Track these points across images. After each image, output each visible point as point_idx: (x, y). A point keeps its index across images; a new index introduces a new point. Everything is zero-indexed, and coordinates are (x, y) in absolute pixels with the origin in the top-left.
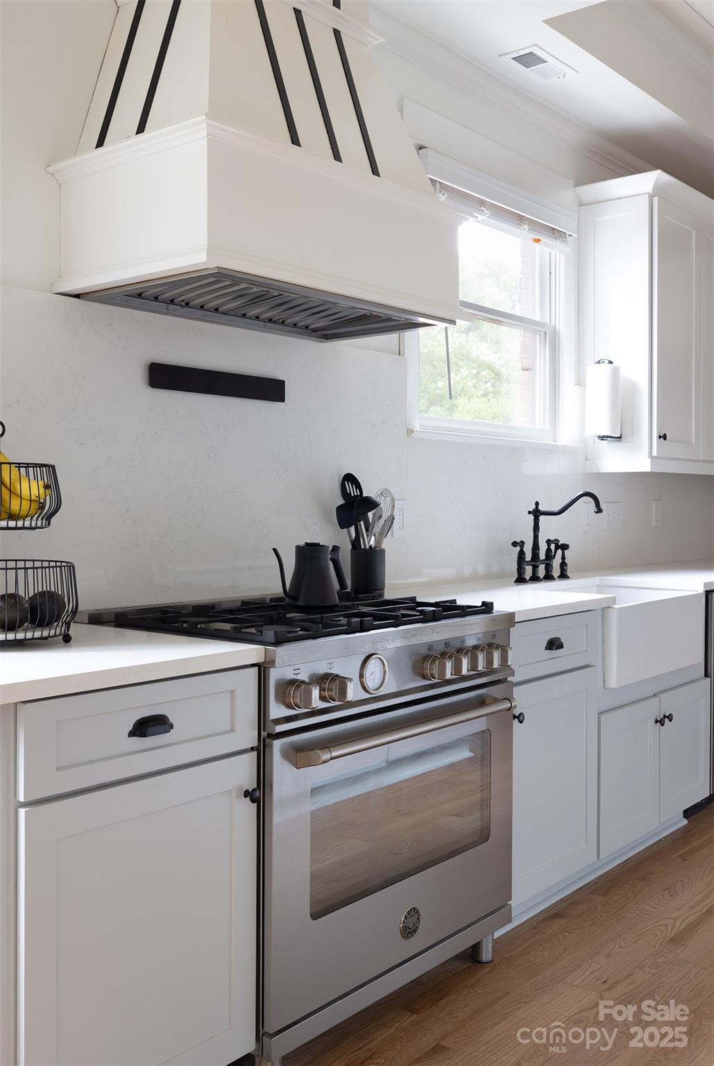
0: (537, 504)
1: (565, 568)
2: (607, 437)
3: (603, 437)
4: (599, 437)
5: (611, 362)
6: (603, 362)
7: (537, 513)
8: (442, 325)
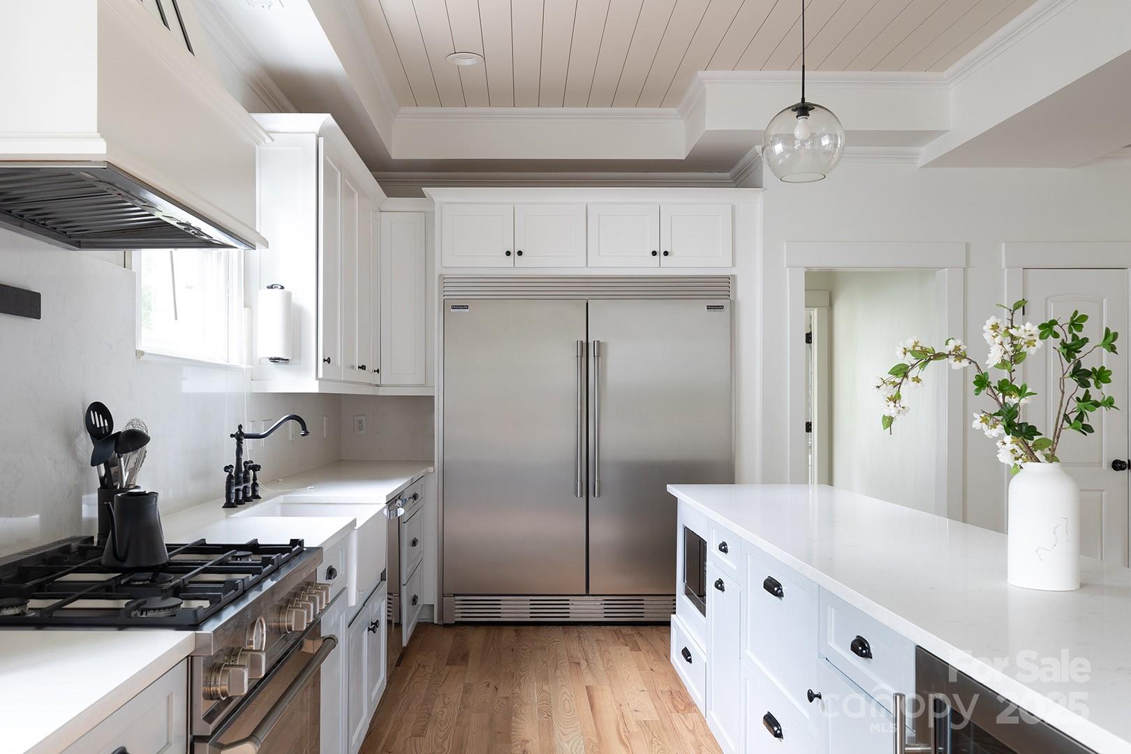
0: (240, 427)
1: (257, 488)
2: (279, 359)
3: (275, 359)
4: (271, 359)
5: (282, 288)
6: (275, 287)
7: (240, 436)
8: (242, 247)
